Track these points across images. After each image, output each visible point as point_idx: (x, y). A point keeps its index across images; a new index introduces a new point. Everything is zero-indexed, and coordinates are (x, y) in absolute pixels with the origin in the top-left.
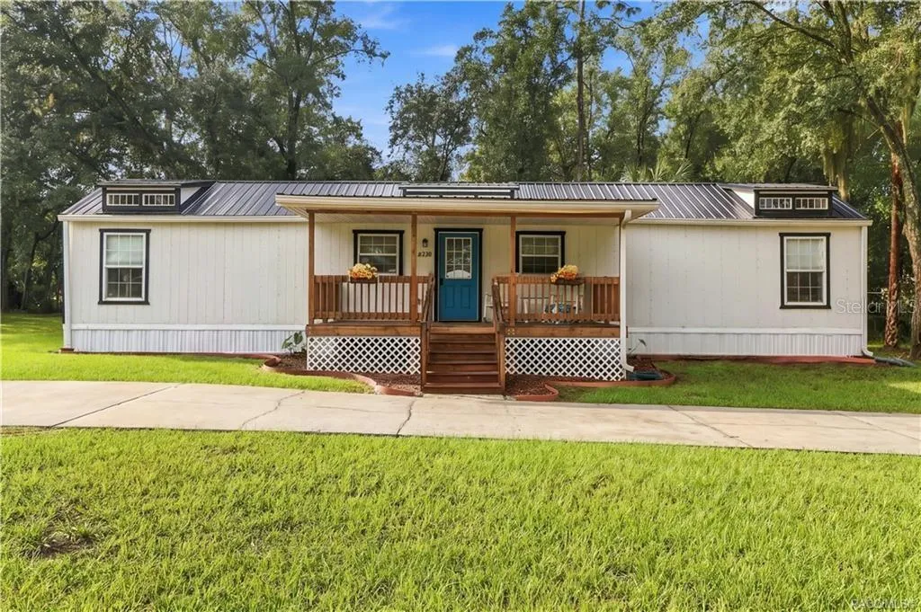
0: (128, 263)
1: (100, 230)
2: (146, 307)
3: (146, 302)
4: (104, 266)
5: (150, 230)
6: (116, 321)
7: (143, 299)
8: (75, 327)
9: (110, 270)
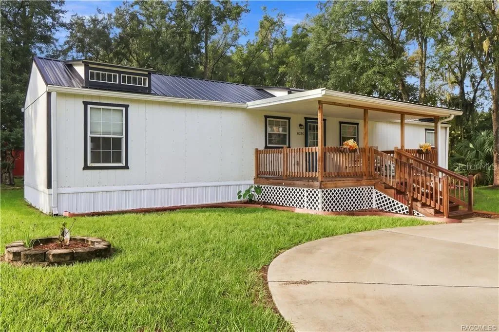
0: (110, 134)
1: (84, 102)
2: (126, 171)
3: (126, 167)
4: (89, 135)
5: (128, 106)
6: (100, 184)
7: (123, 164)
8: (62, 190)
9: (93, 139)
